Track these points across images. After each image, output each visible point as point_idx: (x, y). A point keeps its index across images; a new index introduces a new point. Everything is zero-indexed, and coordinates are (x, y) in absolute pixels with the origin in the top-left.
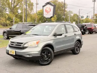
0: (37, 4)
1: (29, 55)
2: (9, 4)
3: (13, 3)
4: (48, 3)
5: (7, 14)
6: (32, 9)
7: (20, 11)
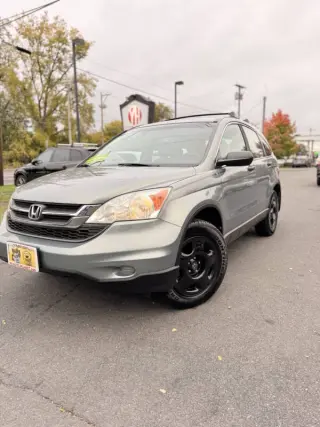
0: (103, 107)
1: (118, 268)
2: (31, 108)
3: (42, 105)
4: (135, 98)
5: (28, 133)
6: (90, 120)
7: (60, 126)
